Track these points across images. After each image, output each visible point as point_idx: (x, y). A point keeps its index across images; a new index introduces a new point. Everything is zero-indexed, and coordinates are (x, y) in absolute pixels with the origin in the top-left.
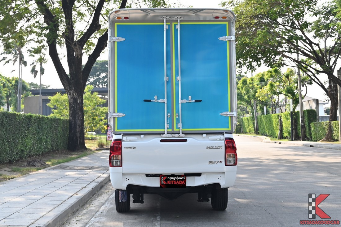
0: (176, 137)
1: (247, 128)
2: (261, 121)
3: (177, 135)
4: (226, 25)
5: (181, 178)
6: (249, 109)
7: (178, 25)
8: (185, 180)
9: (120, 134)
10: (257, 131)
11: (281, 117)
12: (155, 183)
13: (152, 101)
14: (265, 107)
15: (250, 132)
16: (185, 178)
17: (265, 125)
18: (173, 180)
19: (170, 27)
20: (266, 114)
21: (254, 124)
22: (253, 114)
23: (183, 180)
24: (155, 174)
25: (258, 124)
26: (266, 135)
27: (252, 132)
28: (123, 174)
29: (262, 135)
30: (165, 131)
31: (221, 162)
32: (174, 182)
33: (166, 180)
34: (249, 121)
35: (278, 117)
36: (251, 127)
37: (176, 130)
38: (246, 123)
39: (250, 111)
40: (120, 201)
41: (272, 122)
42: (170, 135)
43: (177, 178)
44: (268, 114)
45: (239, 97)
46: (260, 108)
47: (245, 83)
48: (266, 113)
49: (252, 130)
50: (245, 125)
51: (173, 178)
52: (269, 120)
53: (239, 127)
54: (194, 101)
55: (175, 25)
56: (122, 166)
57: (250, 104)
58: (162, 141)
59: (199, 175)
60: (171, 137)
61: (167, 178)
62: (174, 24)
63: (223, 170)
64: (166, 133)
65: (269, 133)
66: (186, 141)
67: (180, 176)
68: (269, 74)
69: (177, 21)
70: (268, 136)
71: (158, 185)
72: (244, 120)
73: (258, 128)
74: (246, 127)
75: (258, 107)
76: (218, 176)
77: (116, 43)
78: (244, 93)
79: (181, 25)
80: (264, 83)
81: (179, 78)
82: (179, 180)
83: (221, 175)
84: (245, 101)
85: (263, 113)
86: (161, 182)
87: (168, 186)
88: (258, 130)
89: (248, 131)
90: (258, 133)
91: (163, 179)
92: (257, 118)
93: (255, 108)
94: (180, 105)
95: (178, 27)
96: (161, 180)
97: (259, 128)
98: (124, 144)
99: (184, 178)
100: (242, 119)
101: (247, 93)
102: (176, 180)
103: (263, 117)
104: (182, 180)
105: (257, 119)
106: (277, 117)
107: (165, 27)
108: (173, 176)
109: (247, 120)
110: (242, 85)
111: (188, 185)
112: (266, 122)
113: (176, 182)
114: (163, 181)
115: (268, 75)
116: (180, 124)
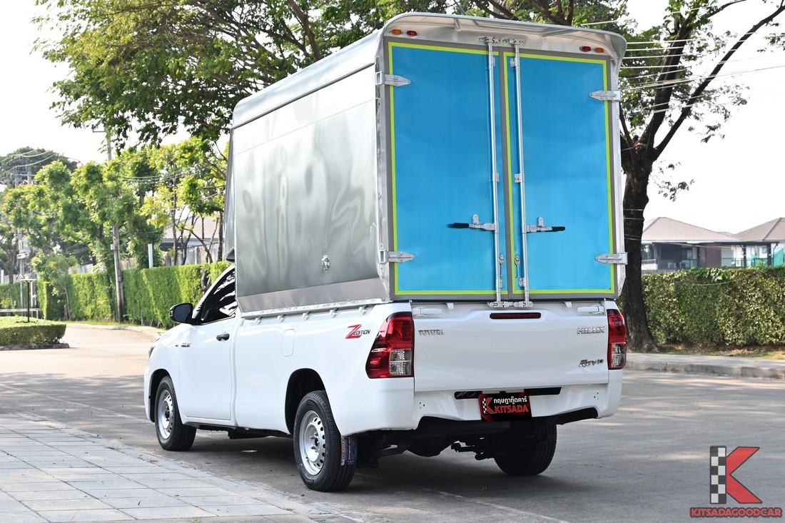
0: (519, 307)
1: (86, 305)
2: (136, 284)
3: (521, 304)
4: (602, 65)
5: (519, 400)
6: (96, 251)
7: (516, 59)
8: (528, 404)
9: (407, 301)
10: (122, 314)
11: (207, 274)
12: (470, 412)
13: (470, 226)
14: (150, 246)
15: (95, 317)
16: (528, 399)
17: (151, 295)
18: (504, 404)
19: (499, 60)
20: (154, 266)
21: (111, 293)
22: (109, 263)
23: (525, 403)
24: (468, 392)
25: (124, 293)
26: (155, 325)
27: (104, 316)
28: (416, 394)
29: (138, 323)
30: (496, 295)
31: (601, 361)
32: (507, 410)
33: (492, 405)
34: (93, 285)
35: (199, 274)
36: (102, 301)
37: (516, 291)
38: (84, 291)
39: (99, 256)
40: (343, 464)
41: (177, 289)
42: (507, 304)
43: (513, 400)
44: (157, 266)
45: (70, 215)
46: (136, 248)
47: (94, 177)
48: (154, 262)
49: (102, 309)
50: (80, 295)
51: (503, 401)
52: (166, 283)
53: (59, 301)
54: (551, 229)
55: (509, 58)
56: (413, 375)
57: (101, 236)
58: (493, 316)
59: (555, 391)
60: (508, 308)
61: (493, 401)
62: (506, 54)
63: (603, 380)
64: (498, 298)
65: (164, 318)
66: (537, 316)
67: (517, 395)
68: (187, 156)
69: (514, 50)
70: (161, 326)
71: (478, 417)
72: (75, 282)
73: (126, 304)
74: (82, 301)
75: (130, 246)
76: (594, 392)
77: (392, 89)
78: (93, 205)
79: (521, 59)
80: (148, 180)
81: (521, 177)
82: (516, 404)
83: (601, 391)
84: (90, 227)
85: (144, 263)
86: (482, 410)
87: (497, 418)
88: (126, 310)
89: (88, 312)
90: (127, 318)
91: (485, 402)
92: (122, 275)
93: (116, 247)
94: (524, 236)
95: (517, 62)
96: (481, 405)
97: (129, 304)
98: (418, 324)
99: (525, 400)
100: (69, 281)
101: (102, 204)
102: (511, 404)
103: (146, 273)
104: (522, 403)
105: (122, 279)
106: (194, 275)
107: (491, 61)
108: (503, 394)
109: (86, 282)
110: (84, 181)
111: (535, 414)
112: (156, 288)
113: (512, 408)
114: (486, 407)
115: (183, 157)
116: (525, 278)
